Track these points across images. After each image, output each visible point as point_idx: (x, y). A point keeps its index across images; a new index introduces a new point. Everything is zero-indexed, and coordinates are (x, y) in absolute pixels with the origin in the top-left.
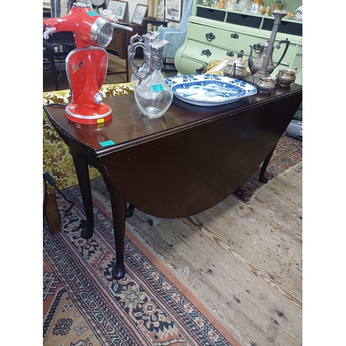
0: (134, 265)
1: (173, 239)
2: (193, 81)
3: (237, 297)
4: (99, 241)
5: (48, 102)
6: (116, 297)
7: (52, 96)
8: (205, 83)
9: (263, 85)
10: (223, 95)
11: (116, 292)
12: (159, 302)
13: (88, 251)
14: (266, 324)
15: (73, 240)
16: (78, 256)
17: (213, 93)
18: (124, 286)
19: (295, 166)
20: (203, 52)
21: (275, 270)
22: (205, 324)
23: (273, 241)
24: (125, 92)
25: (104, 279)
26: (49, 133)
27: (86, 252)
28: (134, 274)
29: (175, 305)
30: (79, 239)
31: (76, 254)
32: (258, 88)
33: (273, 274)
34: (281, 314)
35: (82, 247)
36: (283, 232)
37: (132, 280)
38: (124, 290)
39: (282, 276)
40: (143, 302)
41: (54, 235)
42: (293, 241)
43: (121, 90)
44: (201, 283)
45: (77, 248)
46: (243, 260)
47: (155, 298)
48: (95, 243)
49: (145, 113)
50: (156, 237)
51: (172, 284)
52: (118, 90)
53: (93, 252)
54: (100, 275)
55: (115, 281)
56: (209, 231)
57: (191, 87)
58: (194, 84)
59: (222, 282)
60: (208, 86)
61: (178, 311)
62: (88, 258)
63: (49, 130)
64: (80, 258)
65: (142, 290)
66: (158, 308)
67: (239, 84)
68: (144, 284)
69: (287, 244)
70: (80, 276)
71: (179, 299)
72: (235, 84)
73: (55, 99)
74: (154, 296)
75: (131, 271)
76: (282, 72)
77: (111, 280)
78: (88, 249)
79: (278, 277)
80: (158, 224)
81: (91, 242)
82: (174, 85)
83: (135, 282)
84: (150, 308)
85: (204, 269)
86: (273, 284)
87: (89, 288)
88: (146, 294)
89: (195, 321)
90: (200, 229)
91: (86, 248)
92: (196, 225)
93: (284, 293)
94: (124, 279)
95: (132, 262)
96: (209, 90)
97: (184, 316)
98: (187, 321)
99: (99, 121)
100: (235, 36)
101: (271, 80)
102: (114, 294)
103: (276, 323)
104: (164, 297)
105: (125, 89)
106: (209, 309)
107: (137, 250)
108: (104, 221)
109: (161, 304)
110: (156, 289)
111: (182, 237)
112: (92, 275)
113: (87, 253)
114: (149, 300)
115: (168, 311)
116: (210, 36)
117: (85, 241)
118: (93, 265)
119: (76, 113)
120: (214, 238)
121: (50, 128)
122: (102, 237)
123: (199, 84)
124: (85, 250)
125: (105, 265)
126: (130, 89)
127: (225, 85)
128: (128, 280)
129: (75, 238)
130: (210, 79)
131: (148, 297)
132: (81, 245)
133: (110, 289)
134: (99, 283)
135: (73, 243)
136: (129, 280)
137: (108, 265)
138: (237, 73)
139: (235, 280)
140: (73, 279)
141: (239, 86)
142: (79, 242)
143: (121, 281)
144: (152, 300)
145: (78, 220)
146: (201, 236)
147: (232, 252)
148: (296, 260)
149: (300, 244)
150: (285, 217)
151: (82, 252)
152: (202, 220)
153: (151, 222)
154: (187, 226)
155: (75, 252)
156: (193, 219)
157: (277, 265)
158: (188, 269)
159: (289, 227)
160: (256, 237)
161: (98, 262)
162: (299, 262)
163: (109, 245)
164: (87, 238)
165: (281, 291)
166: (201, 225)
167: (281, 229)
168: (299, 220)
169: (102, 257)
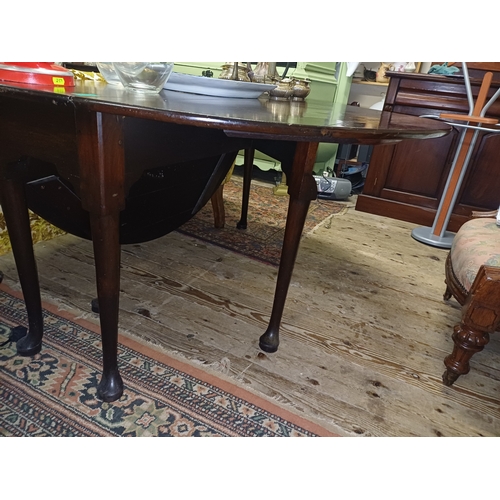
0: (134, 375)
1: (190, 328)
3: (311, 378)
4: (57, 355)
6: (115, 429)
11: (113, 422)
12: (197, 416)
13: (37, 373)
14: (363, 401)
15: (2, 364)
16: (19, 385)
18: (125, 408)
21: (348, 334)
22: (280, 425)
23: (331, 303)
25: (82, 408)
27: (34, 377)
28: (139, 388)
29: (224, 413)
30: (15, 358)
31: (15, 383)
33: (347, 339)
34: (377, 384)
35: (24, 370)
36: (338, 290)
37: (137, 397)
38: (127, 414)
39: (360, 338)
40: (168, 423)
42: (354, 298)
44: (253, 373)
45: (14, 373)
46: (302, 332)
47: (187, 411)
48: (48, 359)
50: (161, 330)
51: (208, 385)
53: (49, 372)
54: (74, 403)
55: (105, 405)
56: (242, 307)
59: (284, 365)
61: (231, 419)
62: (41, 384)
64: (24, 387)
65: (159, 405)
66: (197, 424)
68: (161, 397)
69: (350, 304)
70: (33, 414)
71: (227, 403)
74: (183, 409)
75: (132, 384)
77: (99, 405)
78: (38, 370)
79: (355, 342)
80: (159, 313)
81: (41, 358)
83: (143, 398)
84: (183, 428)
85: (251, 354)
86: (352, 351)
87: (55, 428)
88: (170, 411)
89: (263, 425)
90: (228, 307)
91: (32, 370)
92: (220, 304)
93: (371, 358)
94: (123, 398)
95: (129, 372)
97: (244, 423)
98: (251, 429)
102: (110, 425)
103: (376, 395)
104: (203, 407)
106: (280, 404)
107: (133, 353)
108: (57, 324)
109: (201, 418)
110: (184, 398)
111: (203, 322)
112: (57, 407)
113: (38, 377)
114: (178, 416)
115: (215, 425)
117: (27, 360)
118: (54, 391)
120: (252, 314)
122: (60, 348)
124: (30, 374)
125: (79, 385)
128: (129, 398)
131: (174, 413)
132: (21, 366)
133: (99, 419)
134: (74, 416)
135: (3, 367)
136: (132, 397)
137: (85, 385)
139: (299, 358)
140: (17, 422)
142: (15, 363)
143: (116, 404)
144: (182, 416)
145: (4, 331)
146: (232, 315)
147: (284, 325)
148: (368, 318)
149: (364, 300)
150: (334, 275)
151: (26, 376)
152: (226, 295)
153: (146, 313)
154: (207, 308)
155: (10, 380)
156: (213, 297)
157: (348, 328)
158: (228, 360)
159: (343, 284)
160: (307, 302)
161: (64, 386)
162: (373, 320)
163: (78, 356)
164: (31, 354)
165: (364, 356)
166: (227, 302)
167: (334, 288)
168: (351, 275)
169: (69, 377)
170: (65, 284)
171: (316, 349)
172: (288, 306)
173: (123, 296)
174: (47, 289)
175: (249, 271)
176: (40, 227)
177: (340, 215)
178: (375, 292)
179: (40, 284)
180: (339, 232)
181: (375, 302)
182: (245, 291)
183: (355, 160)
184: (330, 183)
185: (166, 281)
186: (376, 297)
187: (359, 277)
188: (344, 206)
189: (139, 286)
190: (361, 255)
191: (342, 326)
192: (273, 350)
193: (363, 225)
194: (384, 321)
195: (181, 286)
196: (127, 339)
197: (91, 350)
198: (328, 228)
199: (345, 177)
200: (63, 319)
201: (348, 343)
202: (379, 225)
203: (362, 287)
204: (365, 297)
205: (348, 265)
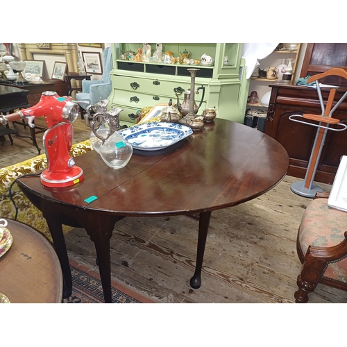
1: (151, 273)
2: (139, 131)
4: (80, 296)
5: (17, 175)
7: (19, 168)
8: (149, 131)
9: (194, 125)
10: (168, 138)
17: (159, 138)
20: (131, 99)
21: (242, 272)
23: (234, 249)
24: (83, 150)
26: (19, 202)
32: (192, 128)
33: (242, 276)
36: (239, 239)
39: (250, 275)
42: (249, 244)
43: (80, 150)
46: (215, 272)
48: (76, 300)
49: (110, 166)
50: (135, 276)
52: (77, 151)
56: (181, 256)
57: (139, 136)
58: (141, 133)
59: (204, 297)
60: (153, 133)
63: (19, 200)
67: (176, 127)
69: (246, 248)
72: (173, 128)
73: (22, 170)
76: (205, 112)
79: (246, 278)
80: (133, 264)
81: (72, 299)
82: (126, 136)
85: (185, 290)
86: (244, 285)
90: (172, 256)
92: (168, 254)
93: (254, 289)
96: (154, 136)
99: (75, 182)
100: (157, 83)
101: (200, 120)
105: (83, 148)
107: (120, 293)
108: (79, 275)
111: (158, 269)
116: (135, 85)
119: (51, 179)
120: (186, 261)
121: (20, 198)
122: (82, 292)
123: (144, 132)
126: (87, 147)
127: (165, 130)
130: (152, 127)
138: (172, 118)
139: (213, 291)
141: (176, 128)
146: (175, 262)
147: (205, 268)
148: (256, 259)
149: (253, 245)
150: (237, 226)
152: (171, 248)
153: (125, 264)
154: (159, 258)
156: (163, 249)
157: (243, 267)
158: (172, 296)
159: (243, 234)
160: (220, 249)
162: (258, 261)
163: (91, 297)
164: (67, 297)
165: (251, 288)
166: (172, 252)
167: (237, 237)
168: (248, 225)
170: (81, 246)
171: (223, 284)
172: (207, 253)
173: (113, 252)
174: (71, 250)
175: (185, 226)
178: (261, 239)
179: (67, 247)
181: (261, 247)
182: (183, 243)
185: (136, 238)
186: (262, 243)
187: (253, 227)
189: (121, 244)
190: (256, 208)
191: (240, 267)
192: (198, 287)
194: (265, 261)
195: (145, 242)
196: (116, 284)
197: (98, 292)
200: (82, 272)
201: (242, 279)
203: (254, 234)
204: (255, 243)
205: (247, 217)
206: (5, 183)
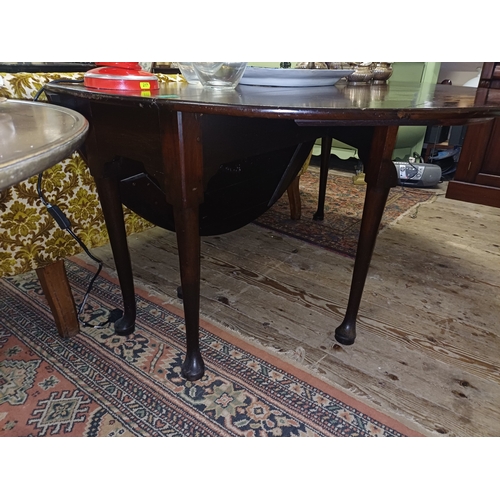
0: (214, 357)
1: (266, 316)
3: (390, 373)
4: (147, 336)
6: (197, 406)
11: (195, 399)
12: (272, 401)
13: (131, 351)
14: (448, 400)
15: (103, 341)
16: (117, 360)
18: (206, 387)
19: (406, 213)
21: (432, 330)
22: (355, 417)
23: (414, 297)
25: (169, 384)
27: (128, 354)
28: (219, 370)
29: (298, 400)
30: (113, 337)
31: (113, 358)
33: (432, 336)
34: (465, 384)
35: (120, 347)
36: (423, 284)
37: (217, 378)
38: (207, 393)
39: (446, 335)
40: (245, 405)
41: (67, 338)
42: (441, 293)
44: (328, 364)
45: (112, 350)
46: (381, 326)
47: (263, 395)
48: (141, 339)
50: (239, 318)
51: (283, 372)
53: (141, 351)
54: (162, 380)
55: (188, 384)
56: (318, 299)
59: (360, 358)
61: (306, 407)
62: (134, 361)
64: (120, 362)
65: (237, 387)
66: (272, 408)
68: (238, 380)
69: (437, 298)
70: (128, 387)
71: (302, 390)
74: (259, 393)
75: (212, 366)
77: (183, 383)
78: (132, 348)
79: (440, 338)
80: (237, 301)
81: (135, 338)
83: (222, 380)
84: (259, 411)
85: (326, 345)
86: (436, 348)
87: (146, 400)
88: (246, 393)
89: (338, 415)
90: (303, 298)
91: (127, 348)
92: (295, 294)
93: (458, 356)
94: (204, 378)
95: (210, 354)
97: (318, 412)
98: (325, 418)
102: (192, 402)
103: (462, 395)
104: (278, 392)
106: (357, 396)
107: (213, 337)
108: (148, 308)
109: (276, 403)
110: (260, 383)
111: (278, 311)
112: (148, 382)
113: (132, 354)
114: (254, 399)
115: (290, 411)
117: (123, 339)
118: (145, 368)
120: (328, 305)
122: (150, 329)
124: (126, 351)
125: (166, 364)
128: (210, 379)
129: (104, 337)
131: (251, 396)
132: (118, 344)
133: (183, 395)
134: (162, 391)
135: (103, 344)
136: (212, 378)
137: (171, 364)
139: (378, 352)
140: (115, 393)
142: (113, 341)
143: (198, 383)
144: (259, 399)
145: (104, 313)
146: (308, 306)
147: (361, 318)
148: (457, 313)
149: (453, 295)
150: (419, 268)
151: (122, 353)
152: (301, 287)
153: (225, 300)
154: (282, 298)
155: (109, 356)
156: (288, 287)
157: (433, 324)
158: (302, 349)
159: (429, 278)
160: (388, 295)
161: (153, 363)
162: (462, 316)
163: (165, 338)
164: (126, 334)
165: (451, 354)
166: (302, 293)
167: (419, 282)
168: (439, 268)
169: (158, 356)
170: (155, 273)
171: (396, 344)
172: (365, 299)
173: (204, 285)
174: (139, 276)
175: (325, 262)
176: (132, 220)
177: (428, 203)
178: (465, 287)
179: (133, 272)
180: (425, 222)
181: (465, 297)
182: (320, 283)
183: (446, 144)
184: (417, 170)
185: (243, 271)
186: (466, 292)
187: (447, 270)
188: (432, 194)
189: (219, 276)
190: (451, 246)
191: (426, 322)
192: (350, 342)
193: (454, 214)
194: (475, 318)
195: (257, 276)
196: (208, 324)
197: (177, 332)
198: (414, 217)
199: (434, 162)
200: (153, 304)
201: (432, 340)
202: (473, 214)
203: (450, 280)
204: (454, 292)
205: (435, 257)
206: (26, 89)
